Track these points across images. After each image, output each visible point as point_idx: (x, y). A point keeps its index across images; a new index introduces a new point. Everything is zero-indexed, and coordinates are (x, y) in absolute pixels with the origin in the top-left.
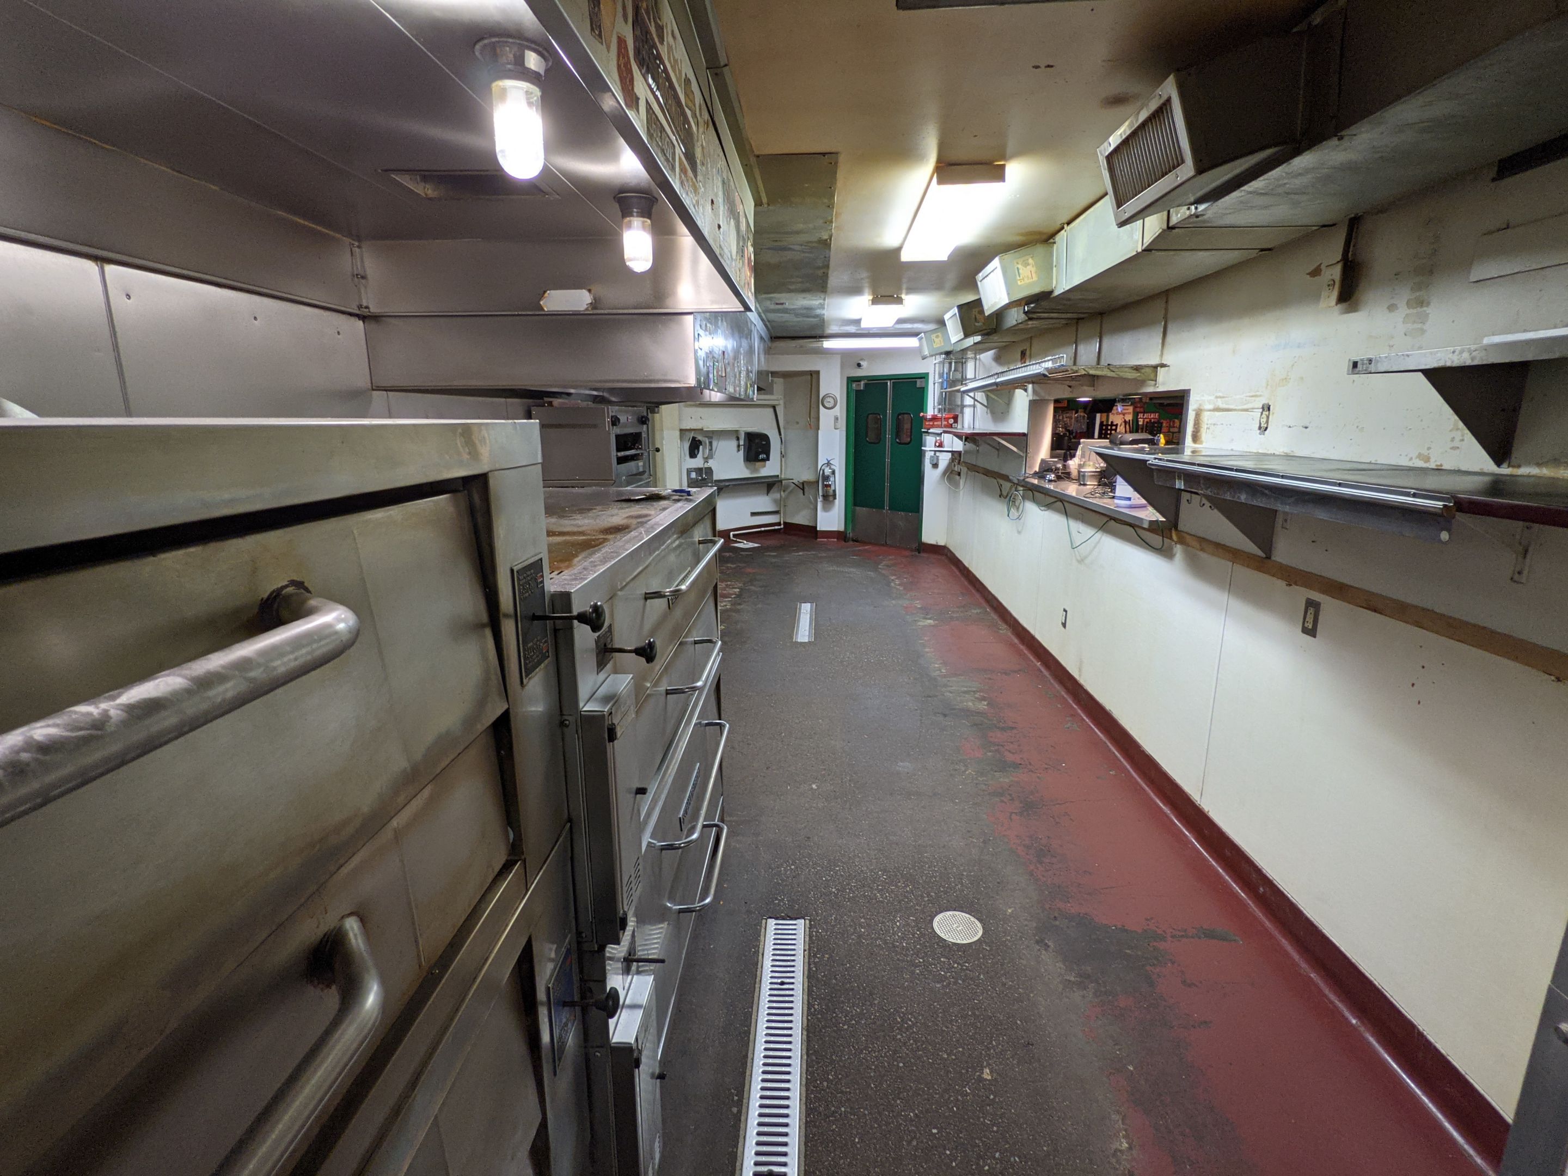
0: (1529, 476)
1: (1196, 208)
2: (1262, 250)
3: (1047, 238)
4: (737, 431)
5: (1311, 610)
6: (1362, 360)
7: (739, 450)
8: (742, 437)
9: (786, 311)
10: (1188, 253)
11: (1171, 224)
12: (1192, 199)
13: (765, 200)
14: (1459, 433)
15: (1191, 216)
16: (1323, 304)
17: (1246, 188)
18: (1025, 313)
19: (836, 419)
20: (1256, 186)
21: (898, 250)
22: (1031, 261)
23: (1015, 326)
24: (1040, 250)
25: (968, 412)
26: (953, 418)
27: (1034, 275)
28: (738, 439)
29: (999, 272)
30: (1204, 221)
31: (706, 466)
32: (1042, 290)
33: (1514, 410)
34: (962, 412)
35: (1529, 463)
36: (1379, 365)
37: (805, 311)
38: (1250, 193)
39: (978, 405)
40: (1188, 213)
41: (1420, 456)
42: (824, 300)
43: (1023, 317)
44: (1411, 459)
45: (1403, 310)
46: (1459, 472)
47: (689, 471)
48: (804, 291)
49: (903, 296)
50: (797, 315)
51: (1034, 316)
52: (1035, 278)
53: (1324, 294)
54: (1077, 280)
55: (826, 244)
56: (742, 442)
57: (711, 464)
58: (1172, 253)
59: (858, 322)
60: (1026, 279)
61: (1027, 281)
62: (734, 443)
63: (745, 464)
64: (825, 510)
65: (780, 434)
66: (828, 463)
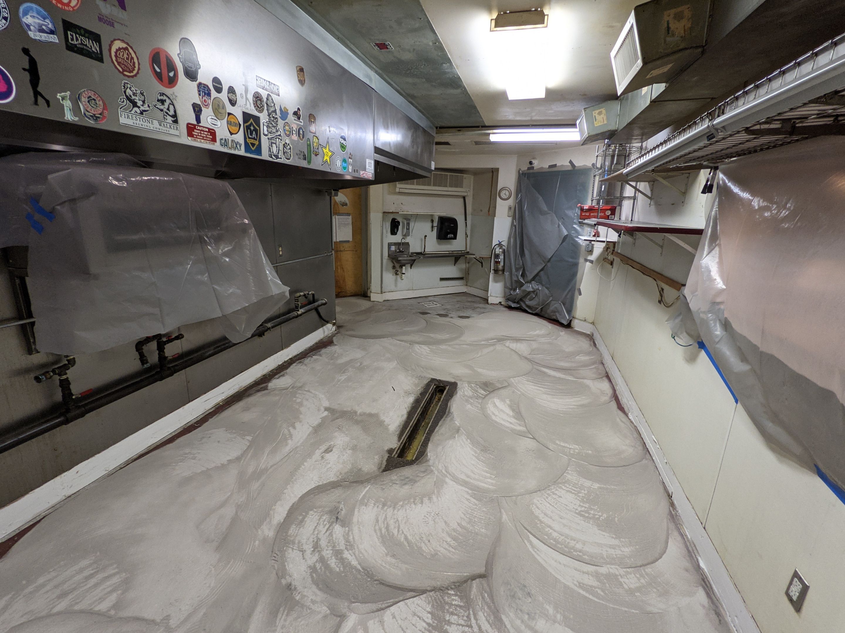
4: (432, 216)
7: (432, 230)
8: (436, 220)
19: (510, 208)
25: (627, 205)
26: (610, 209)
28: (432, 221)
31: (403, 241)
34: (620, 205)
39: (640, 196)
47: (390, 245)
49: (545, 11)
56: (435, 224)
57: (408, 240)
62: (429, 225)
63: (438, 242)
64: (496, 281)
65: (466, 220)
66: (500, 245)
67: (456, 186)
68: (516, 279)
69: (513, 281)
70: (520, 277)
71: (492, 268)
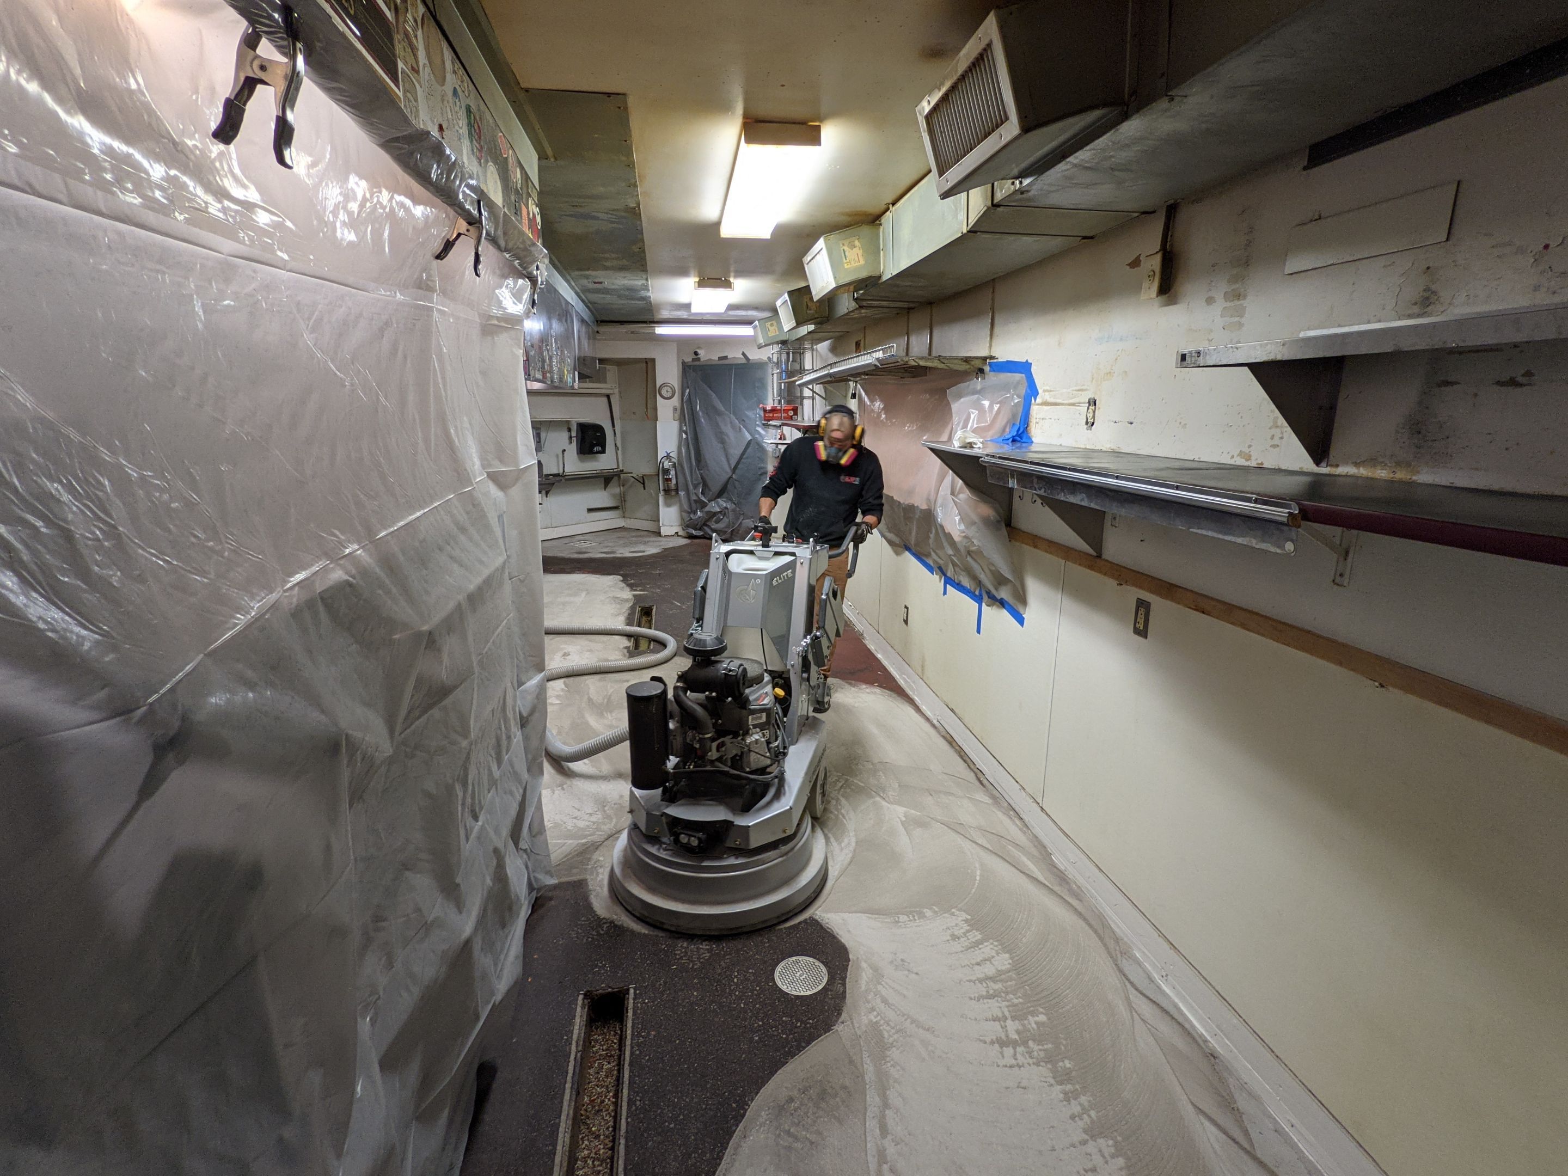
0: (1346, 476)
1: (1021, 183)
2: (1084, 238)
3: (874, 219)
4: (568, 422)
5: (1142, 611)
6: (1190, 352)
7: (571, 443)
8: (574, 428)
9: (606, 291)
10: (1012, 238)
11: (995, 201)
12: (1016, 171)
13: (549, 152)
14: (1278, 430)
15: (1015, 191)
16: (1143, 296)
17: (1071, 159)
18: (856, 300)
19: (675, 409)
20: (1082, 157)
21: (717, 225)
22: (857, 243)
23: (847, 314)
24: (866, 230)
25: (807, 403)
26: (792, 410)
27: (861, 259)
28: (569, 430)
29: (824, 252)
30: (1029, 200)
32: (870, 275)
33: (1331, 408)
34: (802, 404)
35: (1346, 463)
36: (1208, 357)
37: (627, 293)
38: (1075, 166)
39: (817, 397)
40: (1012, 188)
41: (1241, 454)
42: (647, 280)
43: (853, 305)
44: (1233, 457)
45: (1220, 303)
46: (1279, 471)
48: (622, 269)
49: (732, 280)
50: (619, 297)
51: (864, 304)
52: (862, 262)
53: (1146, 284)
54: (905, 263)
55: (635, 212)
56: (574, 434)
58: (998, 236)
59: (687, 306)
60: (852, 262)
61: (854, 265)
62: (565, 435)
63: (579, 458)
64: (668, 505)
65: (613, 425)
66: (668, 456)
67: (599, 382)
68: (694, 498)
69: (692, 502)
70: (700, 495)
71: (661, 488)
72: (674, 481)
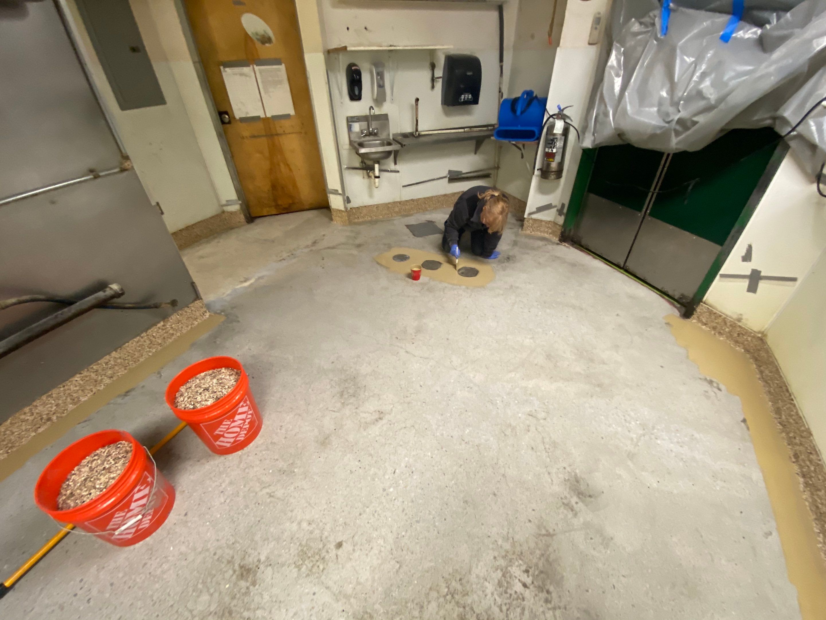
4: (432, 53)
7: (433, 87)
8: (441, 62)
28: (433, 67)
31: (377, 111)
47: (350, 120)
56: (439, 73)
57: (386, 108)
62: (426, 75)
63: (443, 109)
65: (501, 60)
66: (561, 115)
71: (538, 166)
72: (558, 158)
